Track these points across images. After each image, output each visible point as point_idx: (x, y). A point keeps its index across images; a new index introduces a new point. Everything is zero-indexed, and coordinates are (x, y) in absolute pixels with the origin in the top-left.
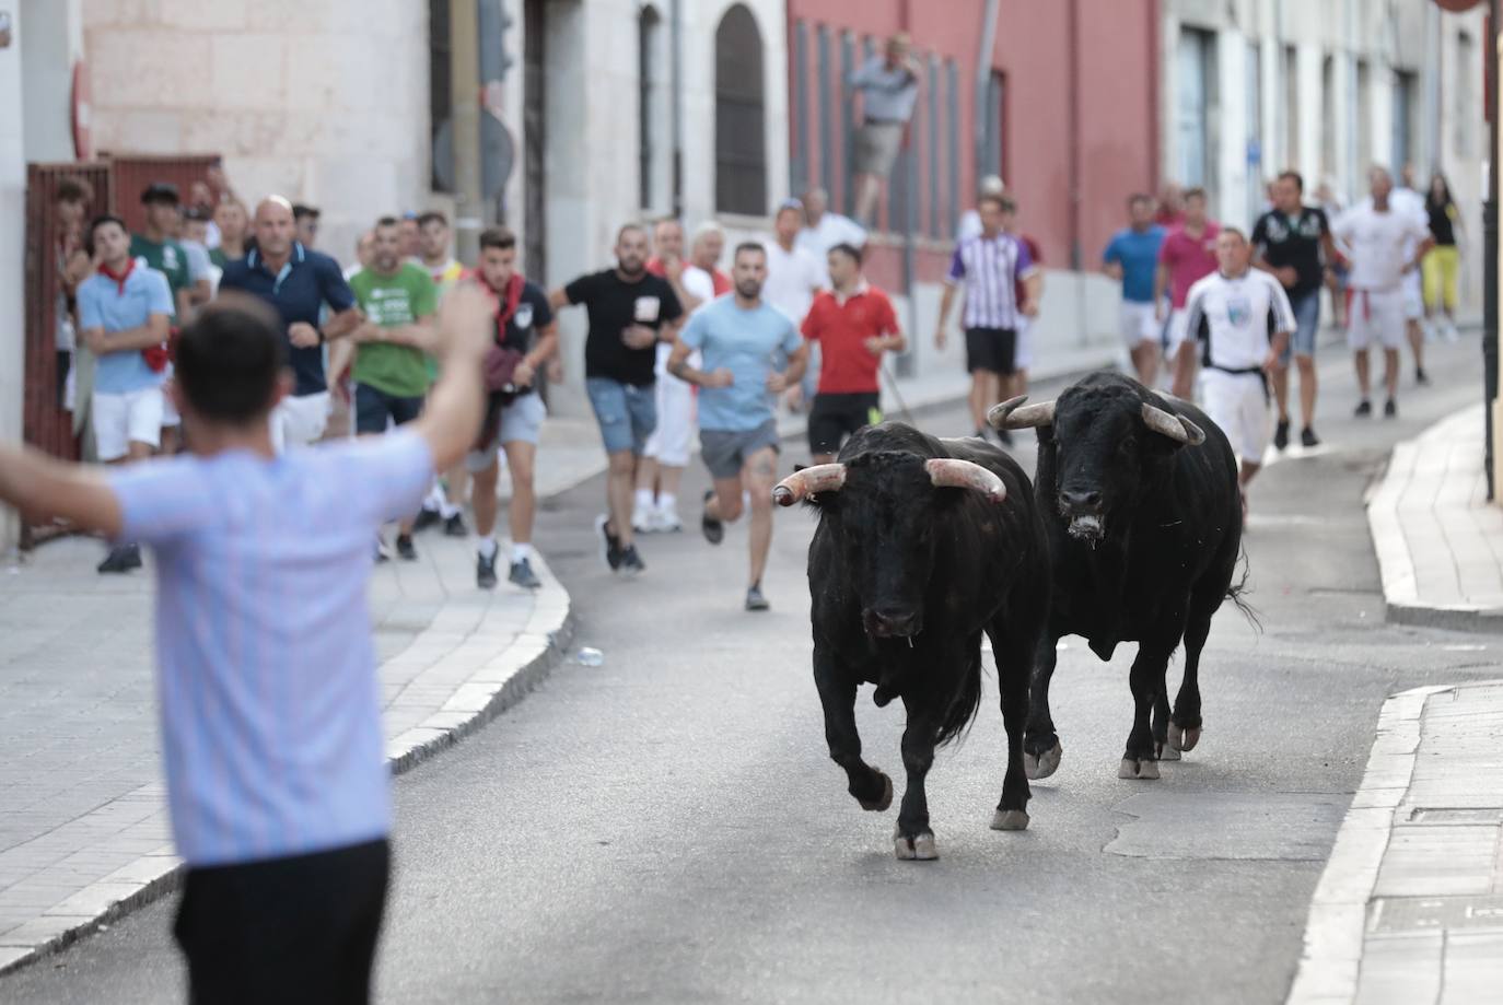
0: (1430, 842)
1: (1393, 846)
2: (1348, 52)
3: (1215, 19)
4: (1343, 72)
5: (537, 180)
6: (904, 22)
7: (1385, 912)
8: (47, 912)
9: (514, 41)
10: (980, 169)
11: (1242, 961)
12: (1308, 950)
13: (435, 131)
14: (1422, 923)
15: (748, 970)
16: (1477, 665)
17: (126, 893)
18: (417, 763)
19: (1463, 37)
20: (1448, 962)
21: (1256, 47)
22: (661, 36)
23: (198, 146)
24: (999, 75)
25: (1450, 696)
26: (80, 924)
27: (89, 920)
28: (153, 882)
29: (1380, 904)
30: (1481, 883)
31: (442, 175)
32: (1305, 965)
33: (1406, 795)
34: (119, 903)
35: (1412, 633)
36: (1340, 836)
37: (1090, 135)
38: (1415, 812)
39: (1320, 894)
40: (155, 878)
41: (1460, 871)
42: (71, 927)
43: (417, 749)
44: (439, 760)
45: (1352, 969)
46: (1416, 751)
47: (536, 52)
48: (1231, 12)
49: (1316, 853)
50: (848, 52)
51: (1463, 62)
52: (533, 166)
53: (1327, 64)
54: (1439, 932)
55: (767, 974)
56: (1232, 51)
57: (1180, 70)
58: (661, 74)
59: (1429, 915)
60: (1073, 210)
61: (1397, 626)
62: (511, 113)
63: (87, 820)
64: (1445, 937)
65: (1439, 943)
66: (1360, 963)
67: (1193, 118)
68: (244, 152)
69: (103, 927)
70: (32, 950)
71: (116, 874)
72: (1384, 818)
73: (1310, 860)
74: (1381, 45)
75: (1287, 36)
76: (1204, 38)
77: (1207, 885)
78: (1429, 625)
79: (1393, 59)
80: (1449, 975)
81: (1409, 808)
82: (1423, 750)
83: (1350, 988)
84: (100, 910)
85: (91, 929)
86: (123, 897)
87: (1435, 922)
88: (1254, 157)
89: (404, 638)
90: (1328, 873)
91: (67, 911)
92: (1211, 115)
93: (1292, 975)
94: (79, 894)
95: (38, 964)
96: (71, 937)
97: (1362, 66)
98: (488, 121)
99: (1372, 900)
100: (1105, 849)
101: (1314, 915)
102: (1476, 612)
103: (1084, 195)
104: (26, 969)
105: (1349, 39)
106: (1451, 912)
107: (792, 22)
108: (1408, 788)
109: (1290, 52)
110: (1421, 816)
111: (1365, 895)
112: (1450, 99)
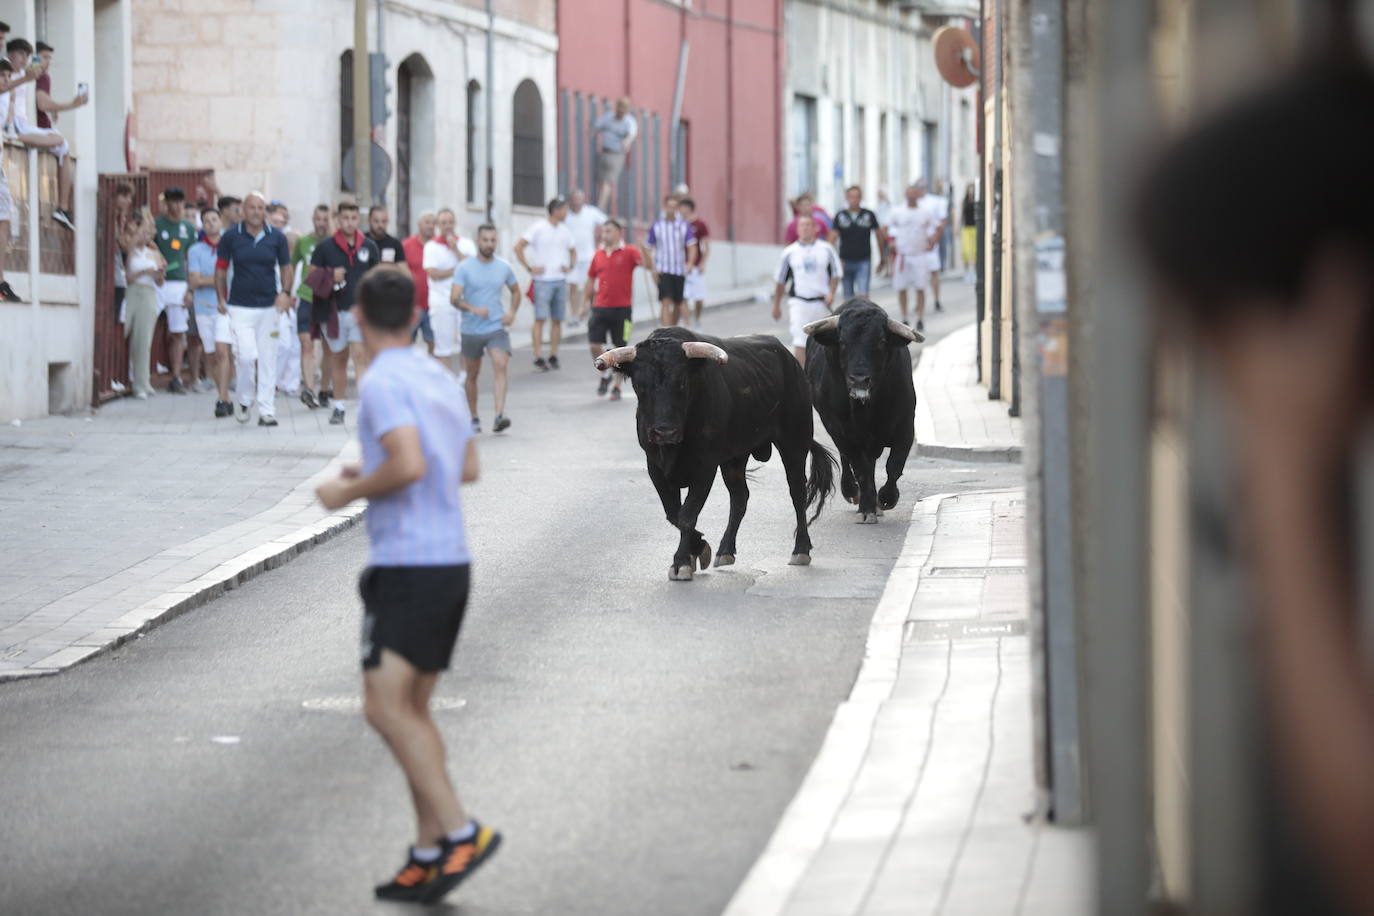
0: (941, 588)
1: (920, 590)
2: (895, 111)
3: (814, 90)
4: (892, 123)
5: (405, 185)
6: (627, 91)
7: (915, 630)
8: (109, 625)
9: (392, 101)
10: (673, 181)
11: (829, 660)
12: (868, 653)
13: (343, 155)
14: (937, 636)
15: (531, 663)
16: (971, 481)
17: (155, 614)
18: (330, 537)
19: (964, 103)
20: (952, 660)
21: (840, 107)
22: (481, 99)
23: (200, 164)
24: (685, 123)
25: (956, 499)
26: (127, 633)
27: (133, 631)
28: (171, 609)
29: (912, 625)
30: (972, 612)
31: (347, 181)
32: (866, 661)
33: (928, 559)
34: (152, 621)
35: (932, 462)
36: (888, 584)
37: (740, 160)
38: (933, 570)
39: (876, 619)
40: (173, 605)
41: (960, 605)
42: (122, 635)
43: (330, 529)
44: (344, 535)
45: (895, 665)
46: (934, 533)
47: (405, 108)
48: (825, 86)
49: (874, 594)
50: (593, 107)
51: (964, 118)
52: (403, 176)
53: (883, 118)
54: (947, 642)
55: (542, 666)
56: (825, 109)
57: (794, 121)
58: (480, 121)
59: (941, 632)
60: (730, 204)
61: (923, 458)
62: (390, 144)
63: (131, 570)
64: (951, 645)
65: (947, 649)
66: (899, 661)
67: (802, 150)
68: (228, 167)
69: (141, 635)
70: (98, 649)
71: (150, 603)
72: (914, 573)
73: (869, 601)
74: (915, 107)
75: (859, 100)
76: (809, 101)
77: (808, 613)
78: (943, 457)
79: (922, 115)
80: (952, 668)
81: (929, 568)
82: (938, 533)
83: (893, 675)
84: (140, 625)
85: (134, 636)
86: (153, 617)
87: (945, 636)
88: (839, 174)
89: (322, 462)
90: (881, 606)
91: (119, 625)
92: (813, 148)
93: (858, 668)
94: (127, 616)
95: (103, 657)
96: (122, 641)
97: (904, 119)
98: (376, 149)
99: (907, 622)
100: (747, 591)
101: (872, 632)
102: (971, 449)
103: (736, 196)
104: (96, 659)
105: (896, 104)
106: (955, 629)
107: (560, 91)
108: (930, 556)
109: (860, 111)
110: (937, 572)
111: (903, 620)
112: (956, 140)
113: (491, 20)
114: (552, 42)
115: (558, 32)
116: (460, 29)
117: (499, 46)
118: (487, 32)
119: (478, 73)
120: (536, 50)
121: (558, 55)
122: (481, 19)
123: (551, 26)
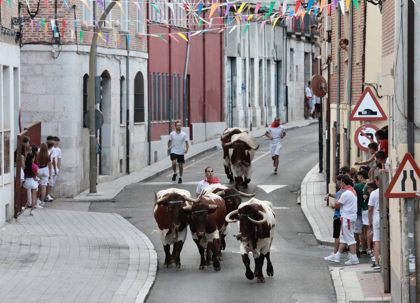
2: (265, 58)
3: (235, 55)
4: (264, 63)
6: (170, 68)
21: (245, 60)
22: (125, 83)
24: (188, 76)
37: (208, 88)
48: (239, 52)
53: (261, 62)
56: (239, 62)
60: (204, 107)
67: (230, 79)
74: (273, 56)
75: (251, 57)
76: (233, 60)
79: (275, 58)
88: (244, 88)
92: (234, 78)
97: (268, 61)
105: (266, 55)
107: (149, 74)
109: (252, 60)
112: (288, 66)
113: (128, 52)
114: (146, 56)
115: (148, 52)
116: (118, 58)
117: (130, 61)
118: (127, 57)
119: (124, 74)
120: (142, 60)
121: (148, 60)
122: (125, 53)
123: (146, 49)
